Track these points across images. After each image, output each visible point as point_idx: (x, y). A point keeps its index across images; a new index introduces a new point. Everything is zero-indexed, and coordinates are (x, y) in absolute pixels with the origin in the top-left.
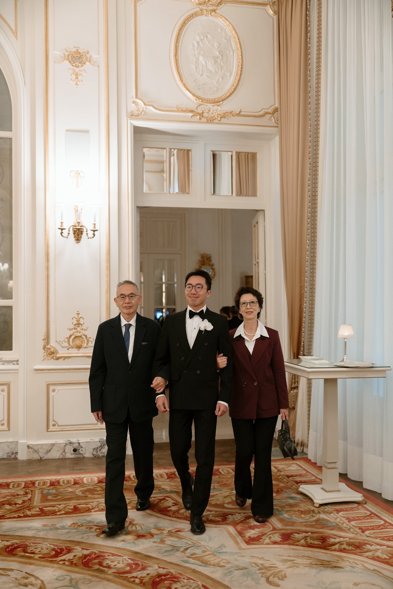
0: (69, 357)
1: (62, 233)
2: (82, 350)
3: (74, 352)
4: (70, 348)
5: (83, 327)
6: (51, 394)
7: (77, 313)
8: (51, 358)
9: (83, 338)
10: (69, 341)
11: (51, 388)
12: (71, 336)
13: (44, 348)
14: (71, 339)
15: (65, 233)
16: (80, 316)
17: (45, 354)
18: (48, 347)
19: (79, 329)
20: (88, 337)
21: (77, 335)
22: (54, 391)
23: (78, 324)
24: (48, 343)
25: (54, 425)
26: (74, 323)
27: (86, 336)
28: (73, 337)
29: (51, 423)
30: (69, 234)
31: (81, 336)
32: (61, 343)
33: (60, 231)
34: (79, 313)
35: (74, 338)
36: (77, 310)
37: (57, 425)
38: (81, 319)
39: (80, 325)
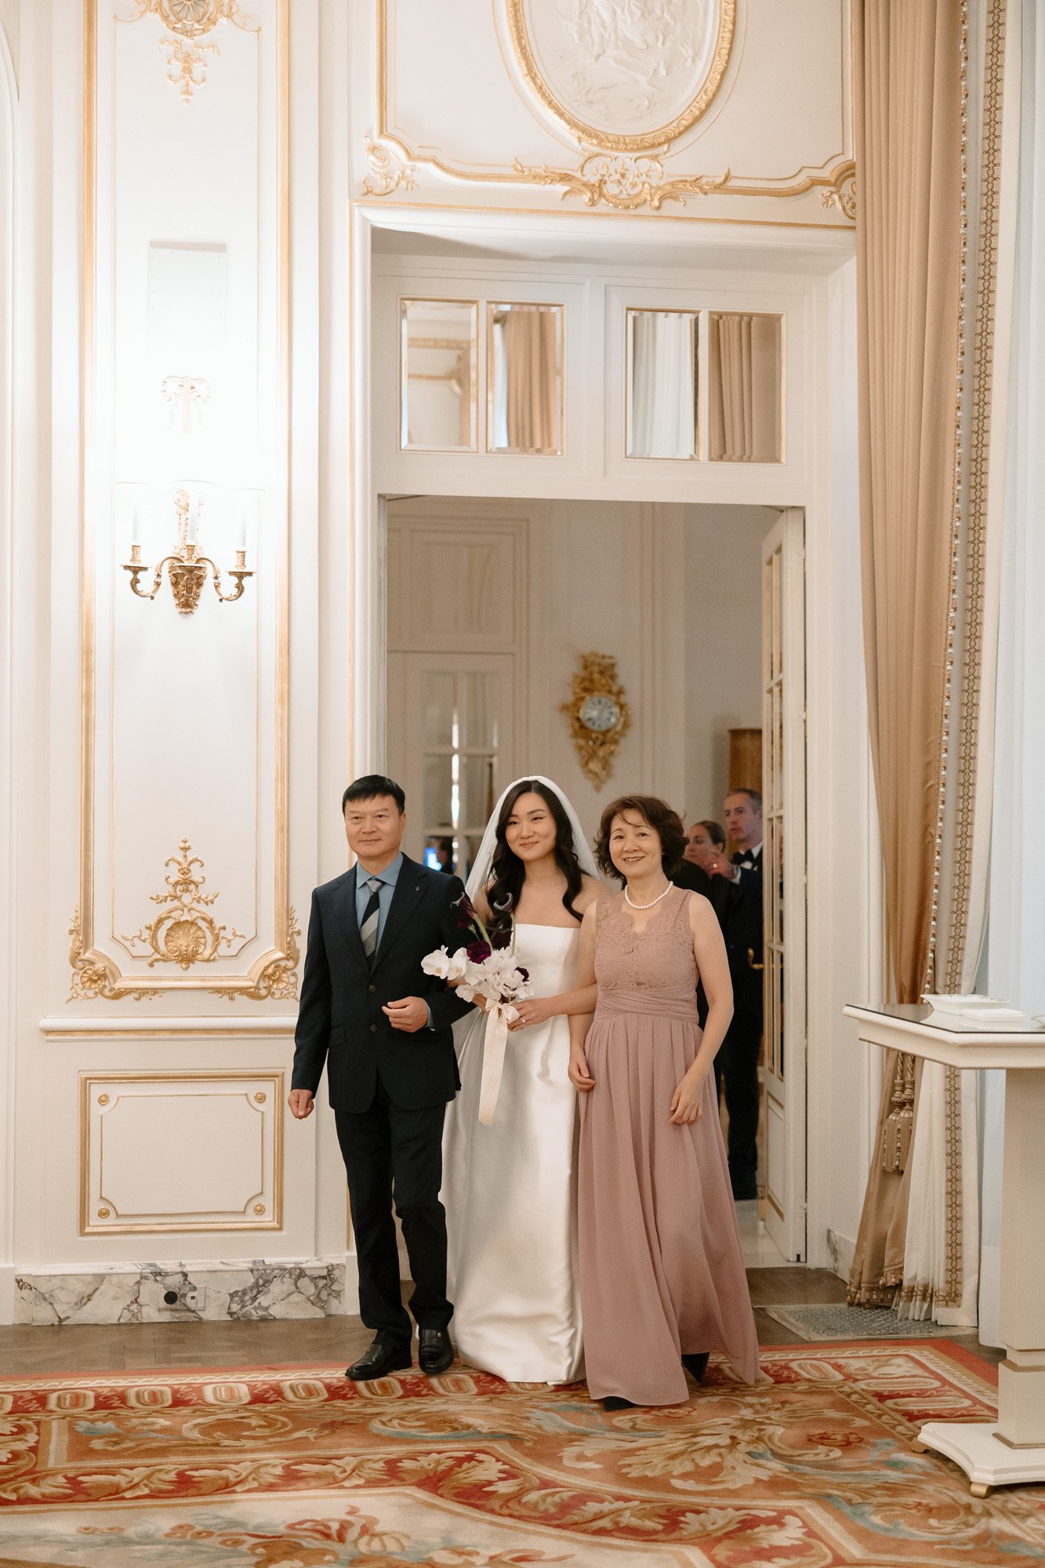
0: (155, 991)
1: (135, 583)
2: (197, 968)
3: (170, 974)
4: (157, 960)
5: (204, 891)
6: (96, 1110)
7: (183, 845)
8: (96, 993)
9: (200, 928)
10: (154, 938)
11: (96, 1091)
12: (160, 921)
13: (75, 958)
14: (162, 933)
15: (146, 580)
16: (191, 856)
17: (77, 979)
18: (88, 955)
19: (187, 898)
20: (218, 924)
21: (182, 919)
22: (103, 1100)
23: (186, 883)
24: (86, 943)
25: (103, 1214)
26: (173, 880)
27: (211, 922)
28: (168, 924)
29: (95, 1206)
30: (158, 584)
31: (193, 923)
32: (128, 944)
33: (130, 575)
34: (187, 844)
35: (171, 929)
36: (183, 838)
37: (112, 1214)
38: (194, 867)
39: (192, 887)
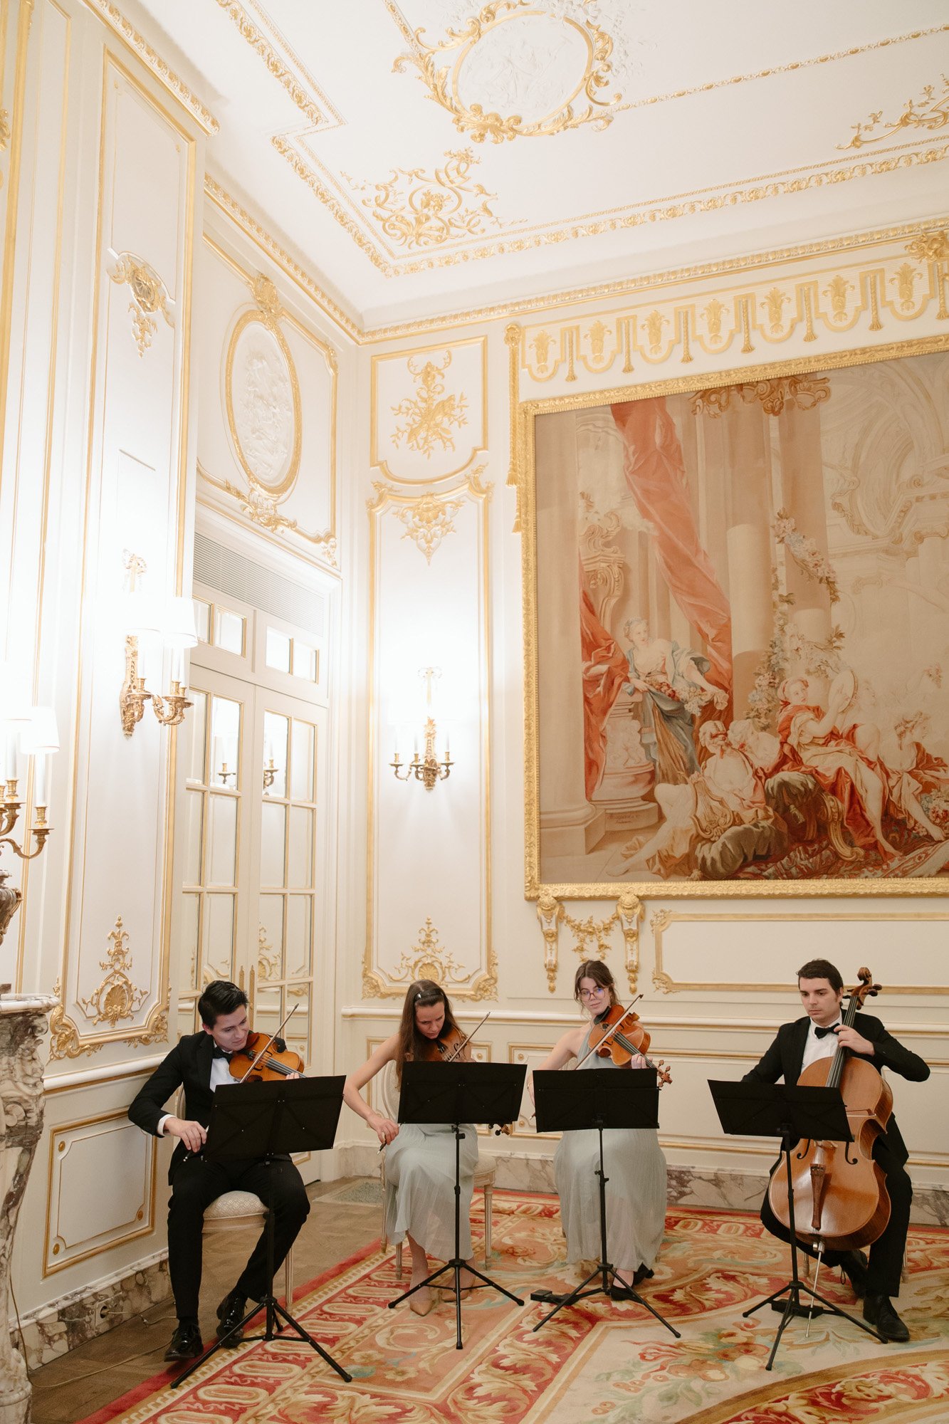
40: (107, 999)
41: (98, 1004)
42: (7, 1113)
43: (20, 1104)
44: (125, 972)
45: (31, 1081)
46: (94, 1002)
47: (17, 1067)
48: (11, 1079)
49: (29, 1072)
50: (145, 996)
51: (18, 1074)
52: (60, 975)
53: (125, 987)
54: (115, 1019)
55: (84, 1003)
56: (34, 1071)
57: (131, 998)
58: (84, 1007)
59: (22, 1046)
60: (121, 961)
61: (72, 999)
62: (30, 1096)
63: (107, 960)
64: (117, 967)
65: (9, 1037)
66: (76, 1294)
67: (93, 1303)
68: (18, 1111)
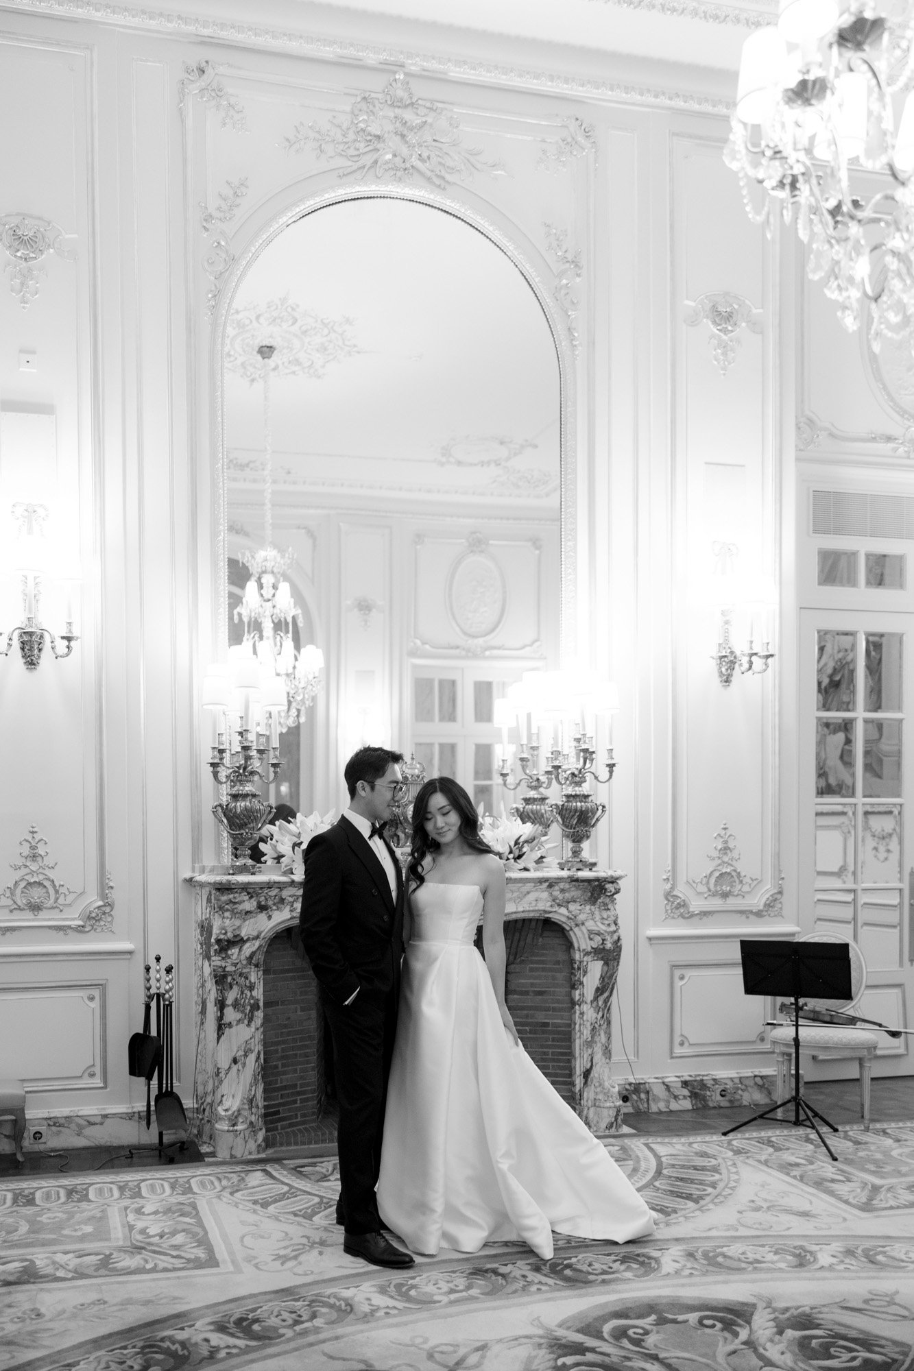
40: (716, 881)
41: (708, 883)
42: (591, 939)
43: (599, 935)
44: (734, 863)
45: (607, 922)
46: (704, 883)
47: (597, 913)
48: (592, 919)
49: (605, 916)
50: (755, 882)
51: (598, 917)
52: (669, 862)
53: (734, 874)
54: (725, 895)
55: (694, 882)
56: (608, 917)
57: (741, 882)
58: (695, 885)
59: (599, 900)
60: (730, 854)
61: (682, 878)
62: (606, 931)
63: (715, 854)
64: (726, 859)
65: (590, 894)
66: (699, 1075)
67: (713, 1085)
68: (598, 939)
